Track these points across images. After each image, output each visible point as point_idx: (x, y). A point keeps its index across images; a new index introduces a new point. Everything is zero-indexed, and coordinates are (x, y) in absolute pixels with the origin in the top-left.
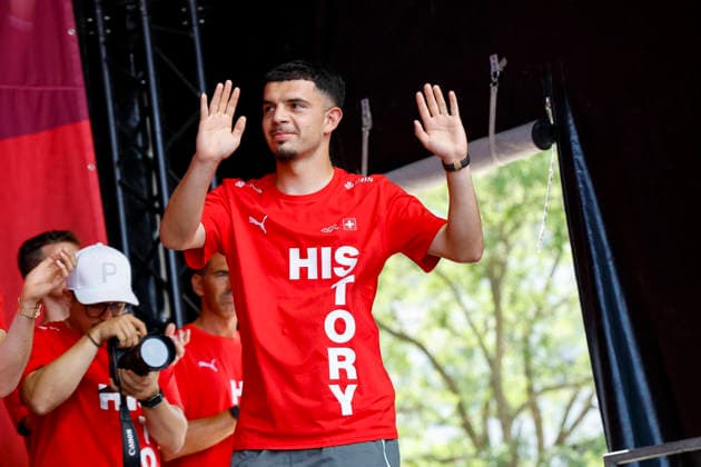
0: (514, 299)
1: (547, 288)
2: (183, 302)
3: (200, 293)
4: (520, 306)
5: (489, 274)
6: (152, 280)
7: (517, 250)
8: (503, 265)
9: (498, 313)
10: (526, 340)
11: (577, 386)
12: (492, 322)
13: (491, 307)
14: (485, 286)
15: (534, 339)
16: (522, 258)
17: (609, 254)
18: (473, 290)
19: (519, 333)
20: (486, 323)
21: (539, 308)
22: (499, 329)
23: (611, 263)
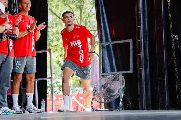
0: (84, 13)
1: (91, 11)
2: (18, 8)
3: (21, 7)
4: (85, 14)
5: (80, 8)
6: (12, 3)
7: (86, 3)
8: (83, 6)
9: (81, 16)
10: (86, 21)
11: (95, 31)
12: (79, 17)
13: (79, 14)
14: (79, 10)
15: (88, 21)
16: (86, 5)
17: (103, 4)
18: (76, 11)
19: (85, 20)
20: (78, 17)
21: (89, 15)
22: (81, 19)
23: (103, 6)
